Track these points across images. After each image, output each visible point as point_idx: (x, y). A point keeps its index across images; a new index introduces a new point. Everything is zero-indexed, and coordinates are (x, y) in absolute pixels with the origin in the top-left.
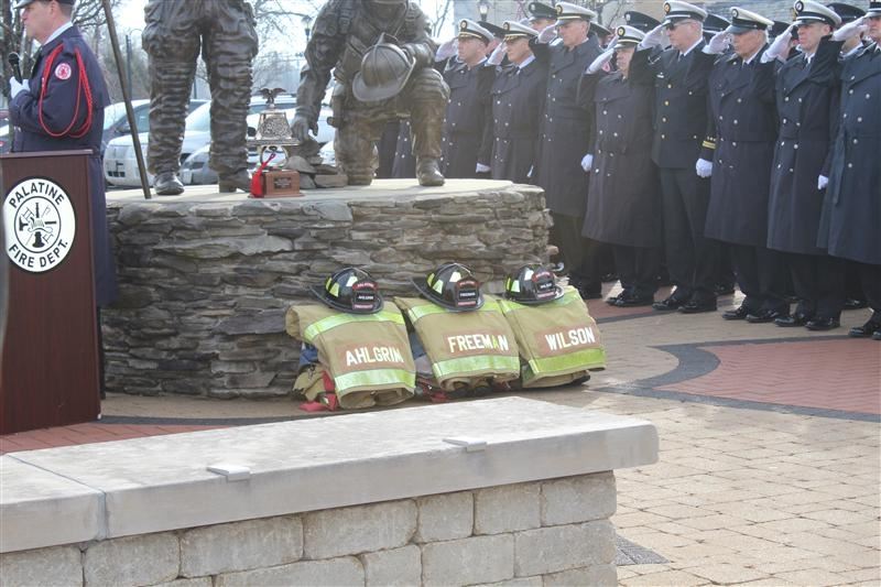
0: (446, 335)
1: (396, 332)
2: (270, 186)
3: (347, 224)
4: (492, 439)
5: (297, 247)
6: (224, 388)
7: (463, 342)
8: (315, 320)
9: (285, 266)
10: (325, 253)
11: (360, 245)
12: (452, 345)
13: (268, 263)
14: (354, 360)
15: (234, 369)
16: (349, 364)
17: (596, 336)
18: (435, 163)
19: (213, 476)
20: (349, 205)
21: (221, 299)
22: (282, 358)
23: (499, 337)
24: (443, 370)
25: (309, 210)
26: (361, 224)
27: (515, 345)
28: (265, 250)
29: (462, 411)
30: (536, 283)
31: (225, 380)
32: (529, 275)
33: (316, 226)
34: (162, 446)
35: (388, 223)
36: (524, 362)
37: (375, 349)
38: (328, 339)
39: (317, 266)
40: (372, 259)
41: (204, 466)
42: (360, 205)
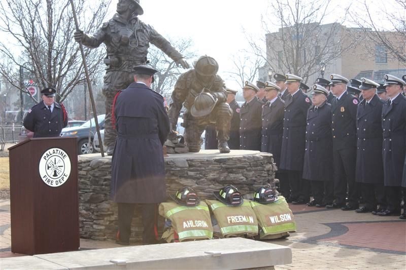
0: (226, 216)
1: (205, 214)
3: (186, 168)
7: (234, 219)
8: (171, 208)
10: (177, 180)
11: (191, 177)
12: (229, 220)
14: (186, 226)
16: (184, 227)
17: (292, 218)
18: (226, 143)
19: (111, 263)
20: (187, 161)
23: (250, 217)
24: (224, 231)
25: (170, 162)
26: (192, 168)
27: (256, 221)
30: (266, 195)
32: (263, 191)
33: (173, 169)
35: (203, 168)
36: (260, 228)
37: (196, 221)
38: (176, 217)
39: (173, 186)
40: (197, 183)
41: (109, 260)
42: (192, 161)
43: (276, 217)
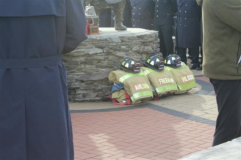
0: (158, 79)
1: (146, 78)
3: (120, 44)
5: (105, 51)
6: (80, 98)
7: (163, 81)
9: (102, 58)
10: (114, 53)
11: (124, 50)
12: (160, 82)
13: (95, 57)
14: (138, 88)
15: (84, 92)
16: (137, 90)
20: (120, 37)
21: (80, 69)
22: (99, 88)
23: (171, 79)
24: (159, 90)
25: (108, 39)
26: (123, 43)
28: (96, 52)
30: (176, 61)
31: (81, 96)
33: (111, 44)
35: (130, 43)
39: (110, 57)
40: (126, 55)
42: (123, 37)
43: (185, 77)
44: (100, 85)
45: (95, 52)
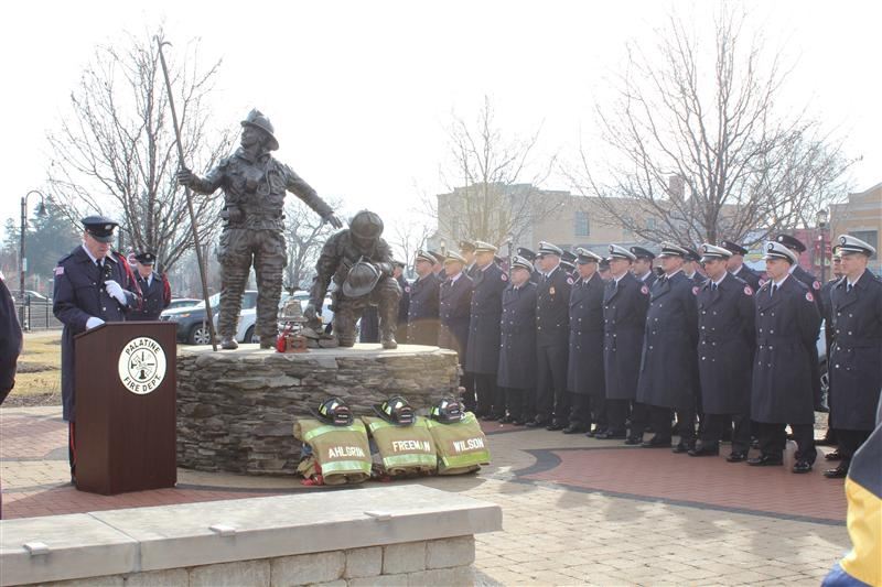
0: (392, 441)
1: (361, 437)
2: (288, 346)
3: (334, 370)
4: (395, 513)
5: (303, 383)
6: (255, 468)
7: (402, 445)
8: (311, 428)
9: (295, 395)
10: (321, 387)
11: (341, 384)
12: (395, 447)
13: (285, 393)
14: (333, 454)
15: (262, 458)
16: (330, 457)
17: (484, 443)
18: (392, 334)
19: (211, 533)
20: (336, 359)
21: (255, 414)
22: (292, 452)
23: (425, 443)
24: (389, 462)
25: (312, 361)
26: (343, 371)
27: (434, 449)
28: (284, 384)
29: (381, 494)
30: (449, 410)
31: (256, 464)
32: (444, 405)
33: (315, 371)
34: (187, 511)
35: (360, 371)
36: (439, 458)
37: (347, 448)
38: (318, 441)
39: (315, 395)
40: (349, 392)
41: (208, 526)
42: (343, 359)
43: (463, 443)
44: (293, 447)
45: (281, 384)
